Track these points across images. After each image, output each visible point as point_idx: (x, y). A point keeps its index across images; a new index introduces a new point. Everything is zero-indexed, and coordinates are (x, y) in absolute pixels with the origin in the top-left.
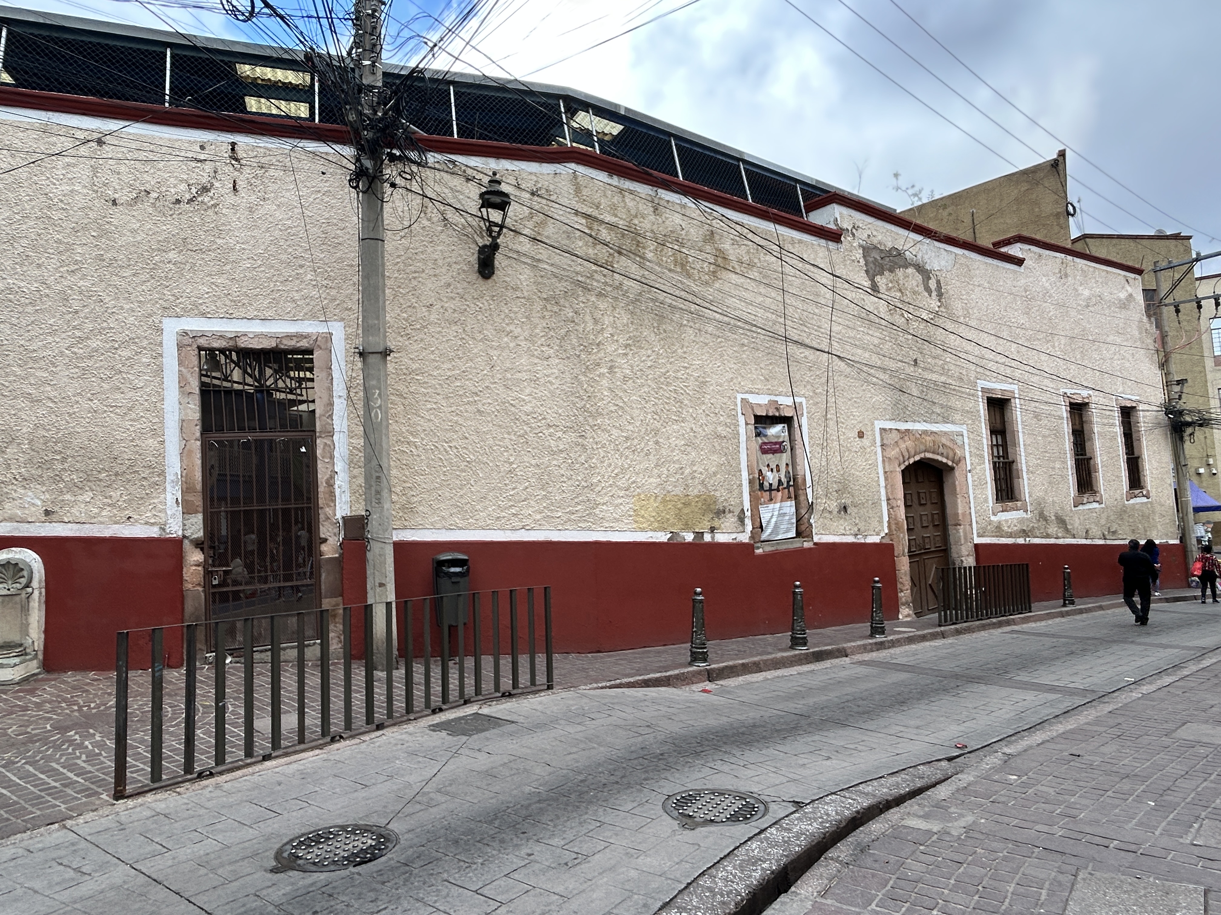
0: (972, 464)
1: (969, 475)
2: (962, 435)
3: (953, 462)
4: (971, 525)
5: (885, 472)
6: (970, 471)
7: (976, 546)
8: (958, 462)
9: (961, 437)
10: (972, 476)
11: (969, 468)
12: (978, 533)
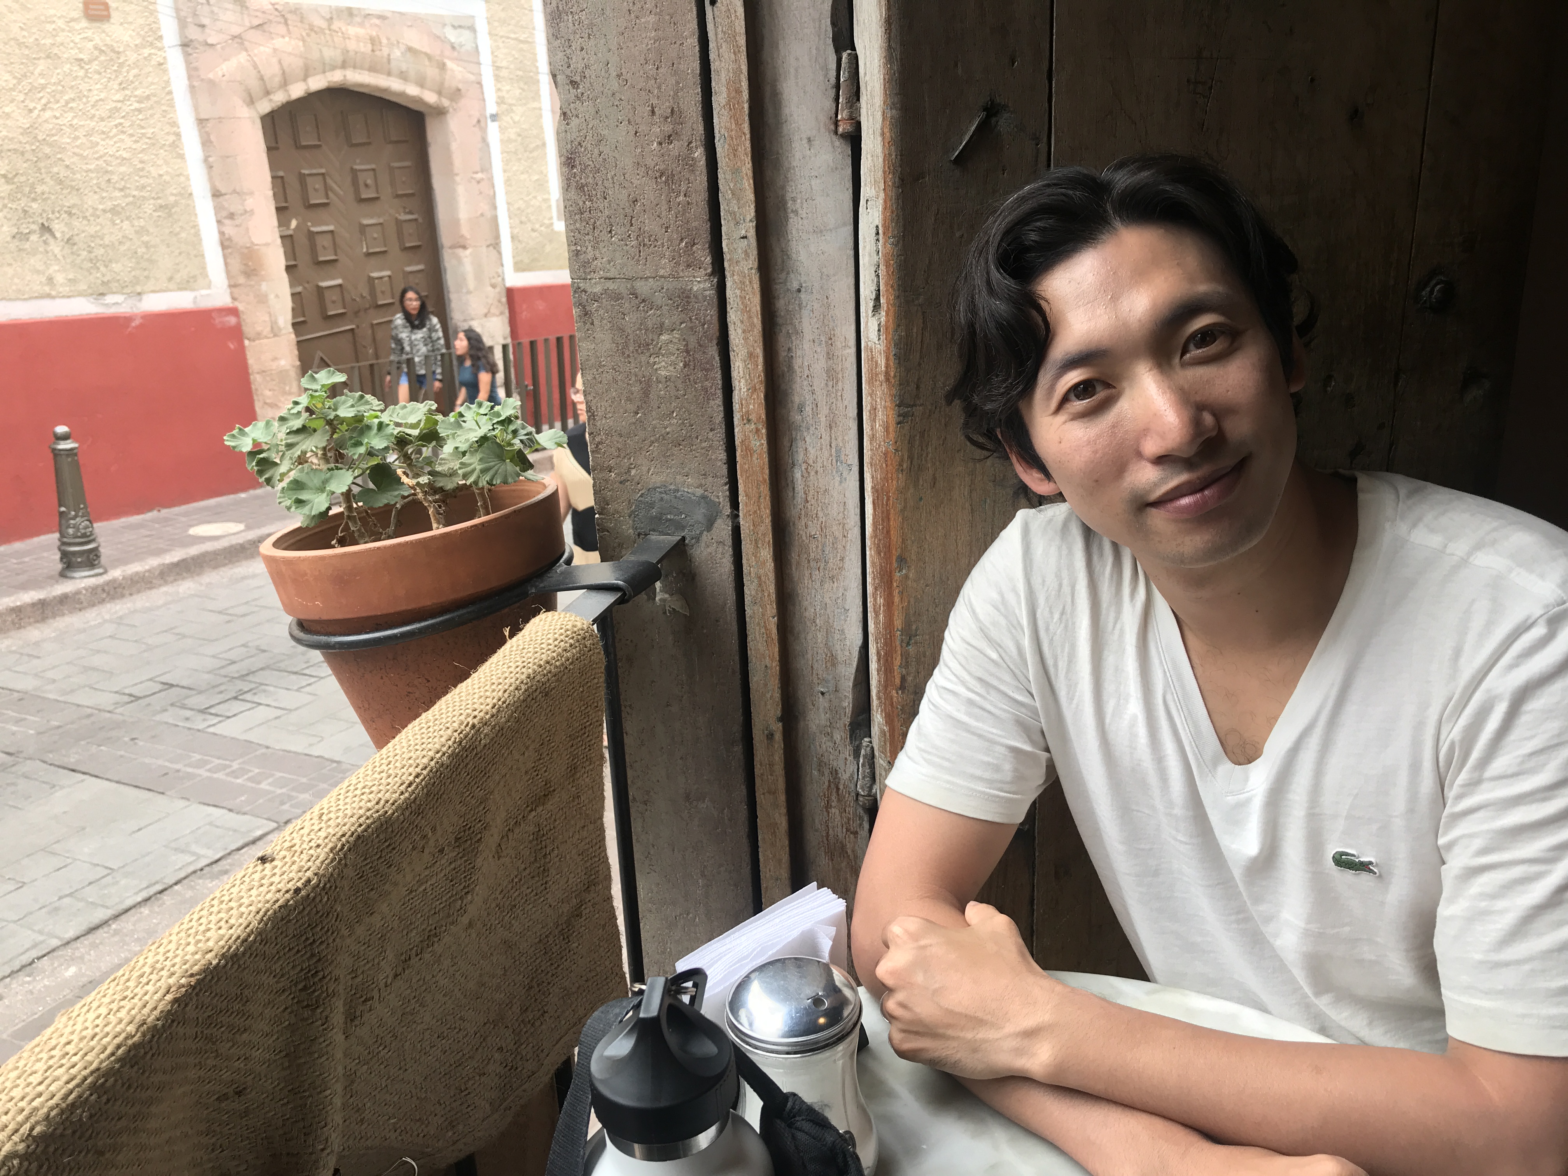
0: (501, 101)
1: (493, 128)
2: (472, 29)
3: (440, 93)
4: (496, 245)
5: (201, 122)
6: (494, 117)
7: (510, 293)
8: (456, 94)
9: (467, 34)
10: (502, 130)
11: (491, 108)
12: (516, 264)
